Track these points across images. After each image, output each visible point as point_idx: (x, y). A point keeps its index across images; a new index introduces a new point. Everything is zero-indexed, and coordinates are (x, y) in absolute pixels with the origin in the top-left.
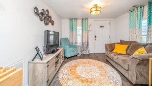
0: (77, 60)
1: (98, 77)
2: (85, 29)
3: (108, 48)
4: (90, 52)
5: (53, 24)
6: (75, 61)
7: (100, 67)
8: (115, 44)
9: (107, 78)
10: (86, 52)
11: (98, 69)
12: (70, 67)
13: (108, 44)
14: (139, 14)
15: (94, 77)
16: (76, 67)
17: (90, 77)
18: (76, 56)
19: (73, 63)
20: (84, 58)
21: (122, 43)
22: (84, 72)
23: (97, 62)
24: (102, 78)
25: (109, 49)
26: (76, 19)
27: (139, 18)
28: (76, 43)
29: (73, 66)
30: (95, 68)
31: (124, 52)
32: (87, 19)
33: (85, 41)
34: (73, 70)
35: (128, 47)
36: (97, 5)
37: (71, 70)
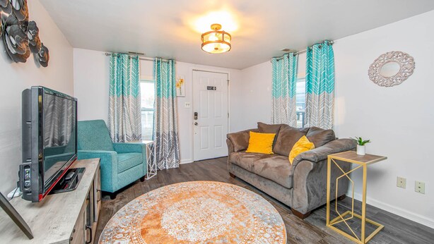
0: (152, 193)
1: (233, 224)
2: (166, 91)
3: (235, 144)
4: (183, 162)
5: (44, 62)
6: (143, 197)
7: (225, 198)
8: (248, 132)
9: (252, 220)
10: (170, 164)
11: (223, 205)
12: (134, 223)
13: (234, 135)
14: (291, 67)
15: (224, 229)
16: (157, 216)
17: (215, 234)
18: (142, 179)
19: (139, 206)
20: (170, 182)
21: (262, 128)
22: (190, 226)
23: (211, 185)
24: (242, 224)
25: (237, 147)
26: (136, 56)
27: (291, 77)
28: (136, 137)
29: (146, 218)
30: (214, 204)
31: (269, 151)
32: (172, 61)
33: (167, 128)
34: (152, 232)
35: (276, 137)
36: (220, 26)
37: (144, 232)
